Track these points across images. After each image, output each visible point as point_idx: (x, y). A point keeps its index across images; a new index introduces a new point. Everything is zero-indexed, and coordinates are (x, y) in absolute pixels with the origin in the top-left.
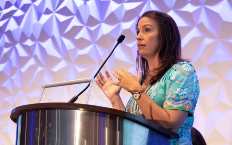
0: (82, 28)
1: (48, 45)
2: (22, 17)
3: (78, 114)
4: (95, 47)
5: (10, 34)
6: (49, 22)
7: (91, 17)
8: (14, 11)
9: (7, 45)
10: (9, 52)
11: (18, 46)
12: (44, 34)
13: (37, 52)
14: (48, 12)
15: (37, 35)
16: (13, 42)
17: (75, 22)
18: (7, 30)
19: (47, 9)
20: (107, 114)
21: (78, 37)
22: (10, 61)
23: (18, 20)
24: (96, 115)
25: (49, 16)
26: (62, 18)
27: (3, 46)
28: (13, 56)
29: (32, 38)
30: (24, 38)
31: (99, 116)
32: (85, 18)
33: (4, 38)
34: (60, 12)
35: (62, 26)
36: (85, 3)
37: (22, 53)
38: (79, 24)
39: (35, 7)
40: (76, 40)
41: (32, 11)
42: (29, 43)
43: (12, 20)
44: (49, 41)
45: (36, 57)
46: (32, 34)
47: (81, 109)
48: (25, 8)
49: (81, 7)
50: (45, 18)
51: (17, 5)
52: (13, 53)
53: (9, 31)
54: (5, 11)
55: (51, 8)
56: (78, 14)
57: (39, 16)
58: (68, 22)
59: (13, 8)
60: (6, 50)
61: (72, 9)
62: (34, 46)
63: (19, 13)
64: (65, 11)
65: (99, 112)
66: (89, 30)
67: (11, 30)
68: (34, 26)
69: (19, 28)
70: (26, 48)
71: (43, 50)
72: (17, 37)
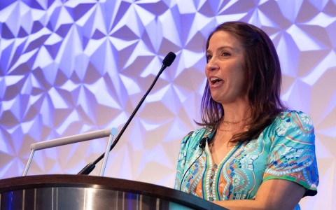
0: (152, 57)
1: (98, 88)
2: (58, 45)
3: (90, 194)
4: (173, 89)
5: (39, 73)
6: (101, 50)
7: (165, 41)
8: (45, 37)
9: (35, 91)
10: (39, 103)
11: (53, 92)
12: (93, 72)
13: (82, 100)
14: (98, 35)
15: (81, 73)
16: (44, 86)
17: (141, 50)
18: (35, 67)
19: (97, 31)
20: (139, 193)
21: (145, 74)
22: (40, 116)
23: (53, 50)
24: (120, 196)
25: (101, 42)
26: (121, 44)
27: (29, 92)
28: (44, 109)
29: (75, 78)
30: (61, 77)
32: (157, 43)
33: (31, 81)
34: (116, 35)
35: (121, 56)
36: (156, 19)
37: (59, 102)
38: (148, 53)
39: (78, 27)
40: (143, 78)
41: (74, 34)
42: (69, 86)
43: (43, 52)
44: (101, 81)
45: (80, 109)
46: (74, 73)
47: (96, 186)
48: (63, 31)
49: (149, 25)
50: (94, 45)
51: (50, 26)
52: (45, 103)
53: (39, 69)
54: (33, 37)
55: (103, 30)
56: (145, 37)
57: (85, 43)
58: (130, 50)
59: (45, 31)
60: (33, 100)
61: (135, 29)
62: (77, 91)
63: (54, 39)
64: (125, 33)
65: (126, 191)
67: (42, 66)
68: (78, 59)
69: (53, 64)
70: (65, 94)
71: (91, 97)
72: (51, 77)
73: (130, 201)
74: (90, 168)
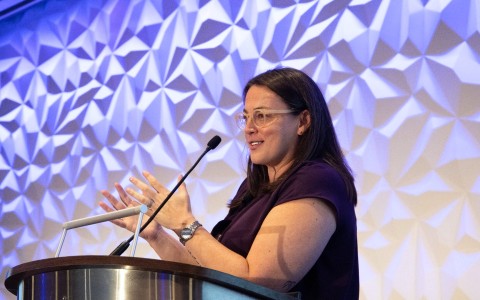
0: (211, 111)
1: (154, 146)
2: (109, 99)
3: (122, 276)
4: (236, 146)
5: (89, 131)
6: (156, 104)
7: (226, 92)
8: (95, 91)
9: (85, 152)
10: (91, 164)
11: (105, 153)
12: (148, 129)
13: (137, 161)
14: (152, 87)
15: (136, 130)
16: (96, 145)
17: (200, 102)
18: (84, 124)
19: (151, 82)
20: (172, 273)
21: (205, 129)
22: (93, 180)
23: (104, 105)
24: (153, 277)
25: (155, 94)
26: (177, 97)
27: (79, 153)
28: (97, 171)
29: (128, 136)
30: (114, 135)
31: (159, 277)
32: (216, 93)
33: (81, 141)
34: (171, 86)
35: (178, 110)
36: (215, 67)
37: (112, 164)
38: (207, 106)
39: (131, 79)
40: (202, 134)
41: (125, 86)
42: (123, 145)
43: (93, 107)
44: (157, 139)
45: (135, 170)
46: (128, 130)
48: (114, 83)
49: (208, 73)
50: (147, 98)
51: (99, 78)
52: (97, 165)
53: (89, 127)
54: (81, 91)
55: (157, 80)
56: (204, 87)
57: (138, 96)
58: (187, 102)
59: (94, 84)
60: (84, 161)
61: (193, 79)
62: (131, 150)
63: (104, 92)
64: (181, 84)
65: (158, 271)
66: (224, 116)
67: (92, 124)
68: (132, 114)
69: (104, 121)
70: (118, 154)
71: (146, 156)
72: (102, 135)
73: (163, 281)
74: (124, 247)
